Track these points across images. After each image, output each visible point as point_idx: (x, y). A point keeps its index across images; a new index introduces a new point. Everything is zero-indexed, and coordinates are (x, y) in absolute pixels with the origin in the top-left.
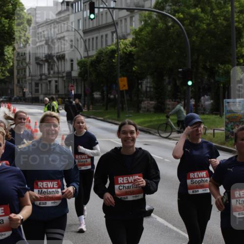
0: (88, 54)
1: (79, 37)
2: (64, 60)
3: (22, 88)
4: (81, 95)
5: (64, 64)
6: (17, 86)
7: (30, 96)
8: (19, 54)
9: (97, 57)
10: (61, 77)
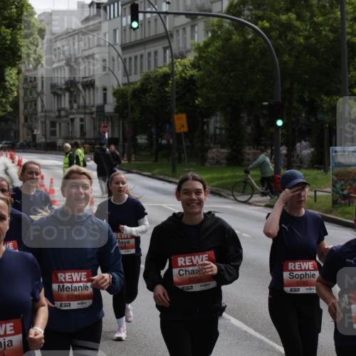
0: (128, 79)
2: (94, 88)
3: (31, 129)
4: (118, 139)
5: (94, 94)
6: (24, 125)
7: (43, 140)
8: (26, 79)
9: (142, 85)
10: (88, 113)
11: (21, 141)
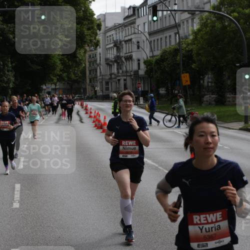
0: (153, 54)
1: (145, 39)
2: (132, 60)
3: (93, 87)
4: (148, 91)
5: (132, 64)
6: (89, 85)
7: (101, 93)
8: (90, 56)
9: (161, 56)
10: (129, 76)
11: (88, 95)
